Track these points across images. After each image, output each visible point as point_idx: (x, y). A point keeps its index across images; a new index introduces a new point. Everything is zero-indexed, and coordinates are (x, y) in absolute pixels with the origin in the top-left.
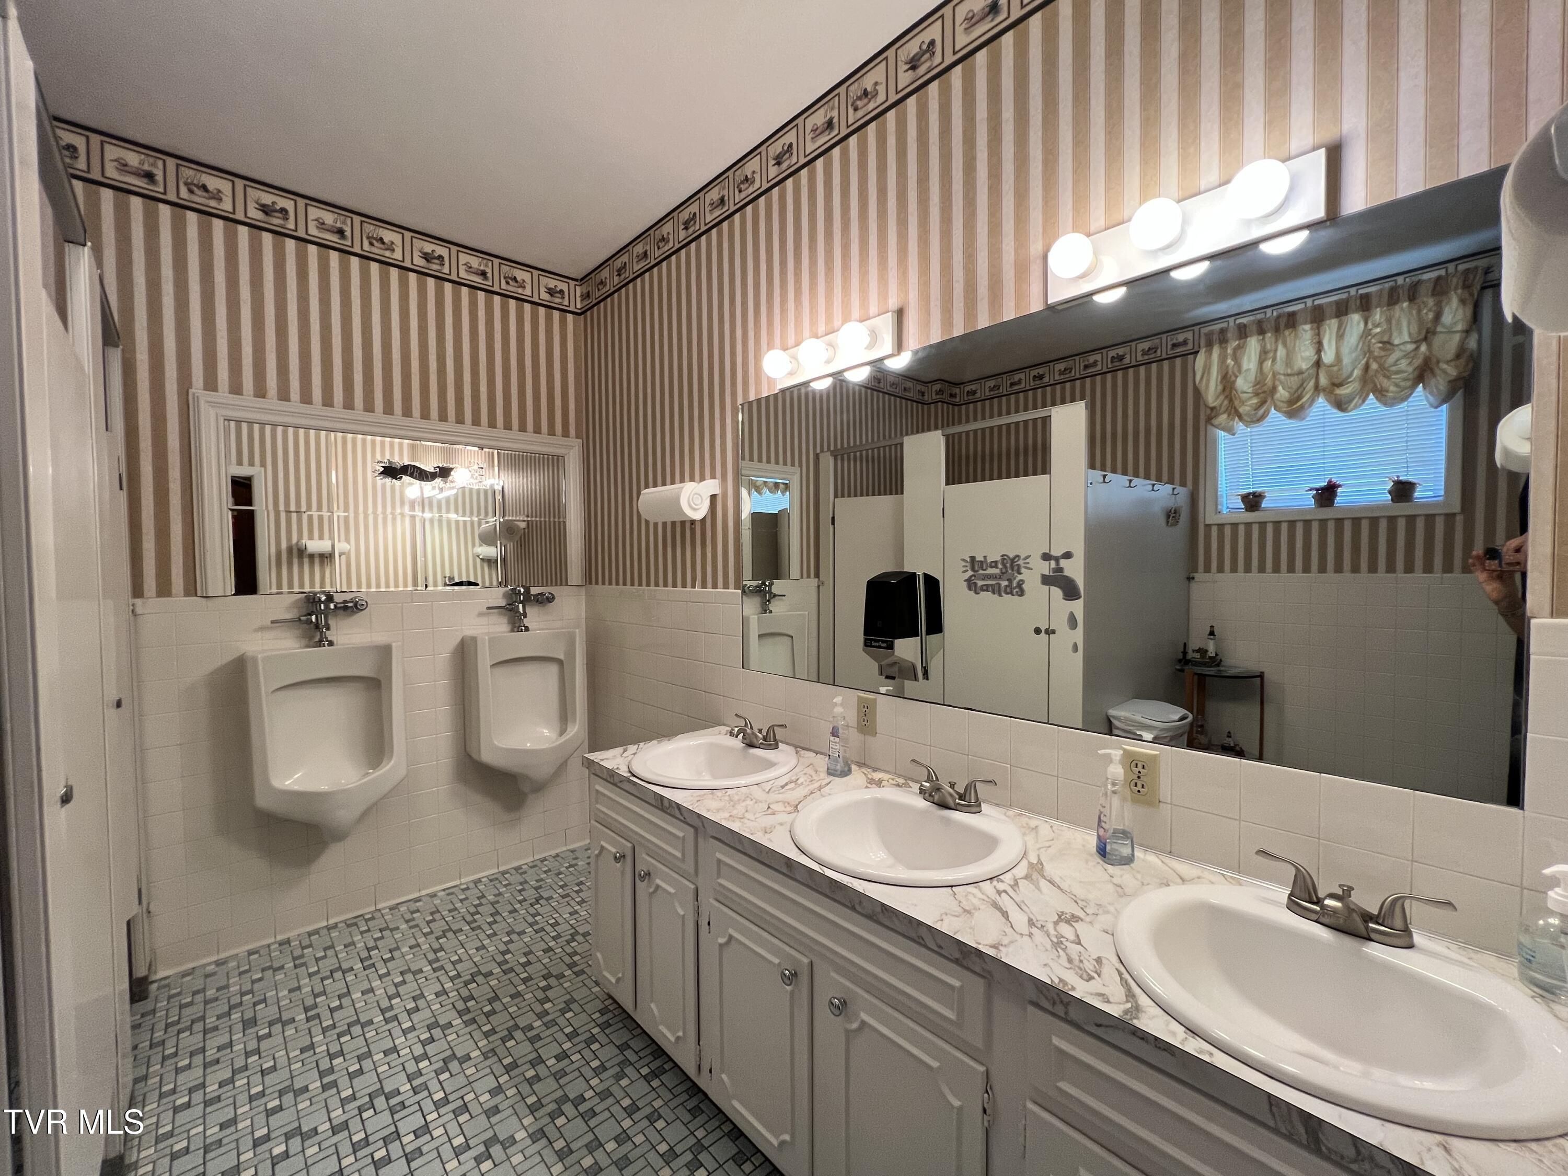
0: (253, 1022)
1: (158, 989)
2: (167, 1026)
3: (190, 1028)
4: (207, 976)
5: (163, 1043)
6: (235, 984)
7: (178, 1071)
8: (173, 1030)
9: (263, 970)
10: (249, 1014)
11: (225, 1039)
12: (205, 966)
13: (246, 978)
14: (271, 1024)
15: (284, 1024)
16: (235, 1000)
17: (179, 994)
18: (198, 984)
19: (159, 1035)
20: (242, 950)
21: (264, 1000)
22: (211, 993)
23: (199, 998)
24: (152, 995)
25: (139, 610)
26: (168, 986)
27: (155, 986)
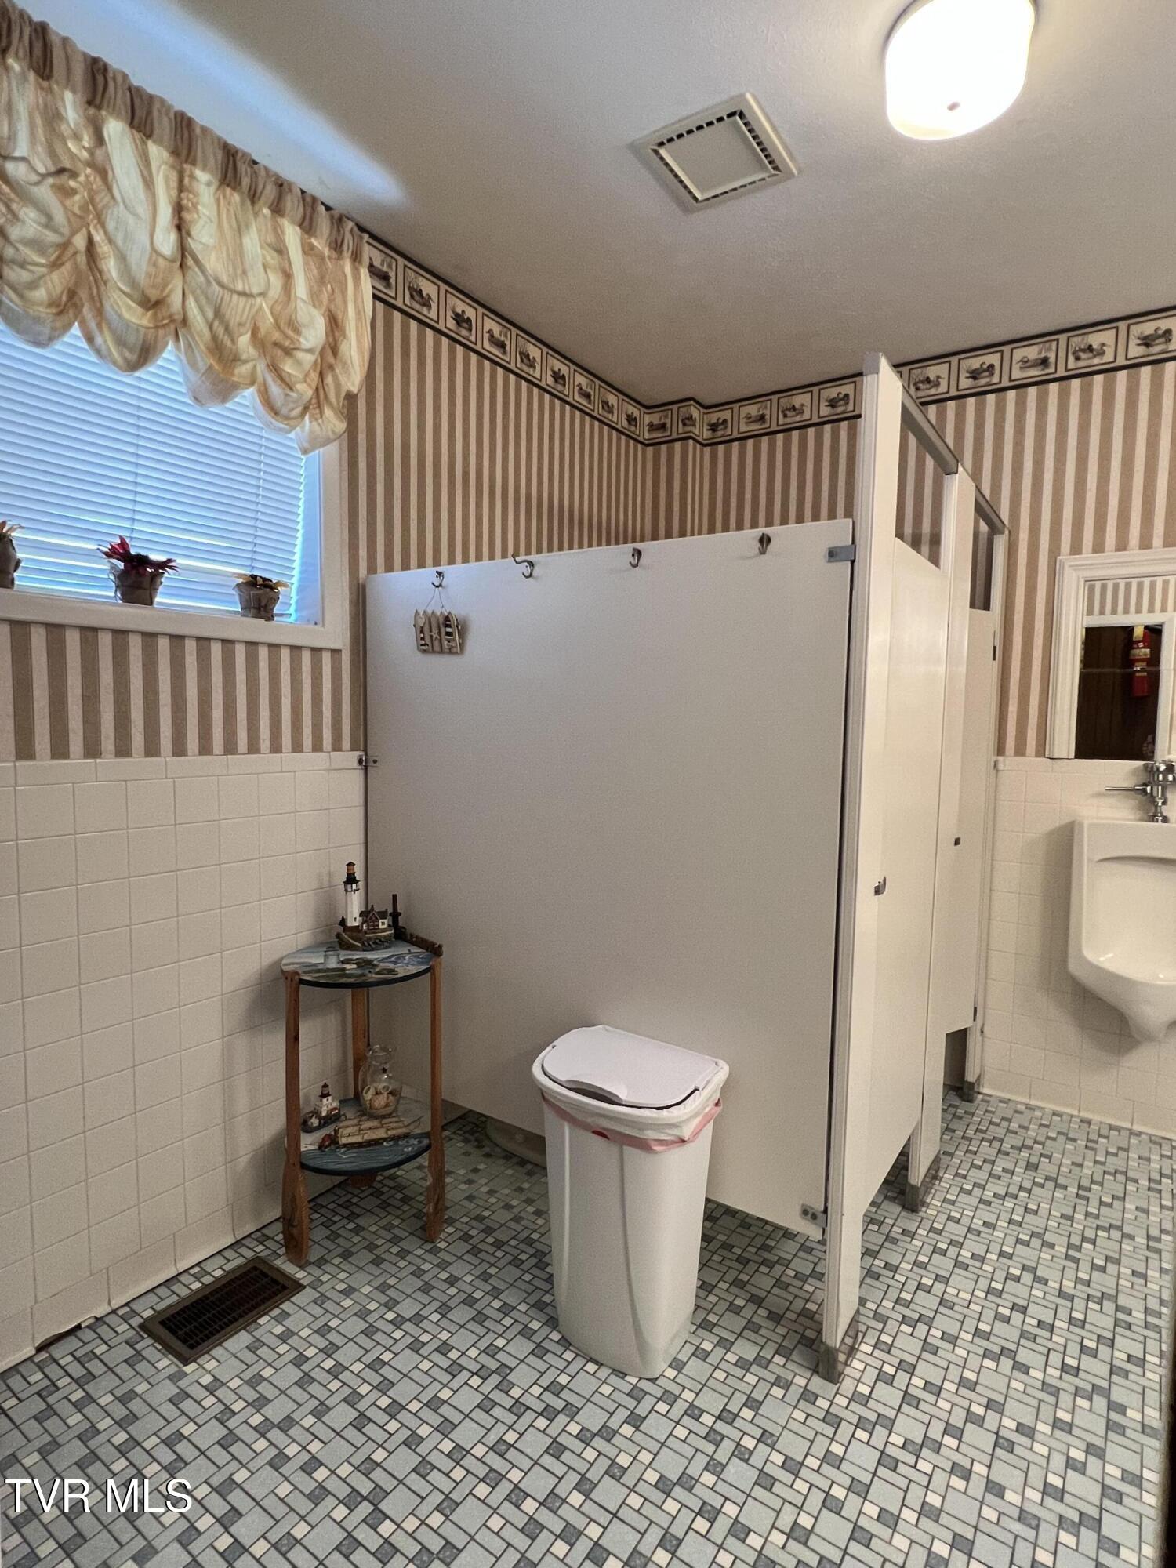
0: (1036, 1167)
1: (983, 1100)
2: (977, 1130)
3: (991, 1142)
4: (1016, 1112)
5: (970, 1140)
6: (1033, 1130)
7: (972, 1165)
8: (980, 1135)
9: (1059, 1133)
10: (1034, 1160)
11: (1010, 1166)
12: (1018, 1102)
13: (1043, 1130)
14: (1047, 1178)
15: (1057, 1185)
16: (1029, 1142)
17: (993, 1113)
18: (1009, 1114)
19: (970, 1133)
20: (1051, 1107)
21: (1050, 1157)
22: (1014, 1126)
23: (1005, 1124)
24: (976, 1103)
25: (1001, 766)
26: (988, 1102)
27: (980, 1096)
